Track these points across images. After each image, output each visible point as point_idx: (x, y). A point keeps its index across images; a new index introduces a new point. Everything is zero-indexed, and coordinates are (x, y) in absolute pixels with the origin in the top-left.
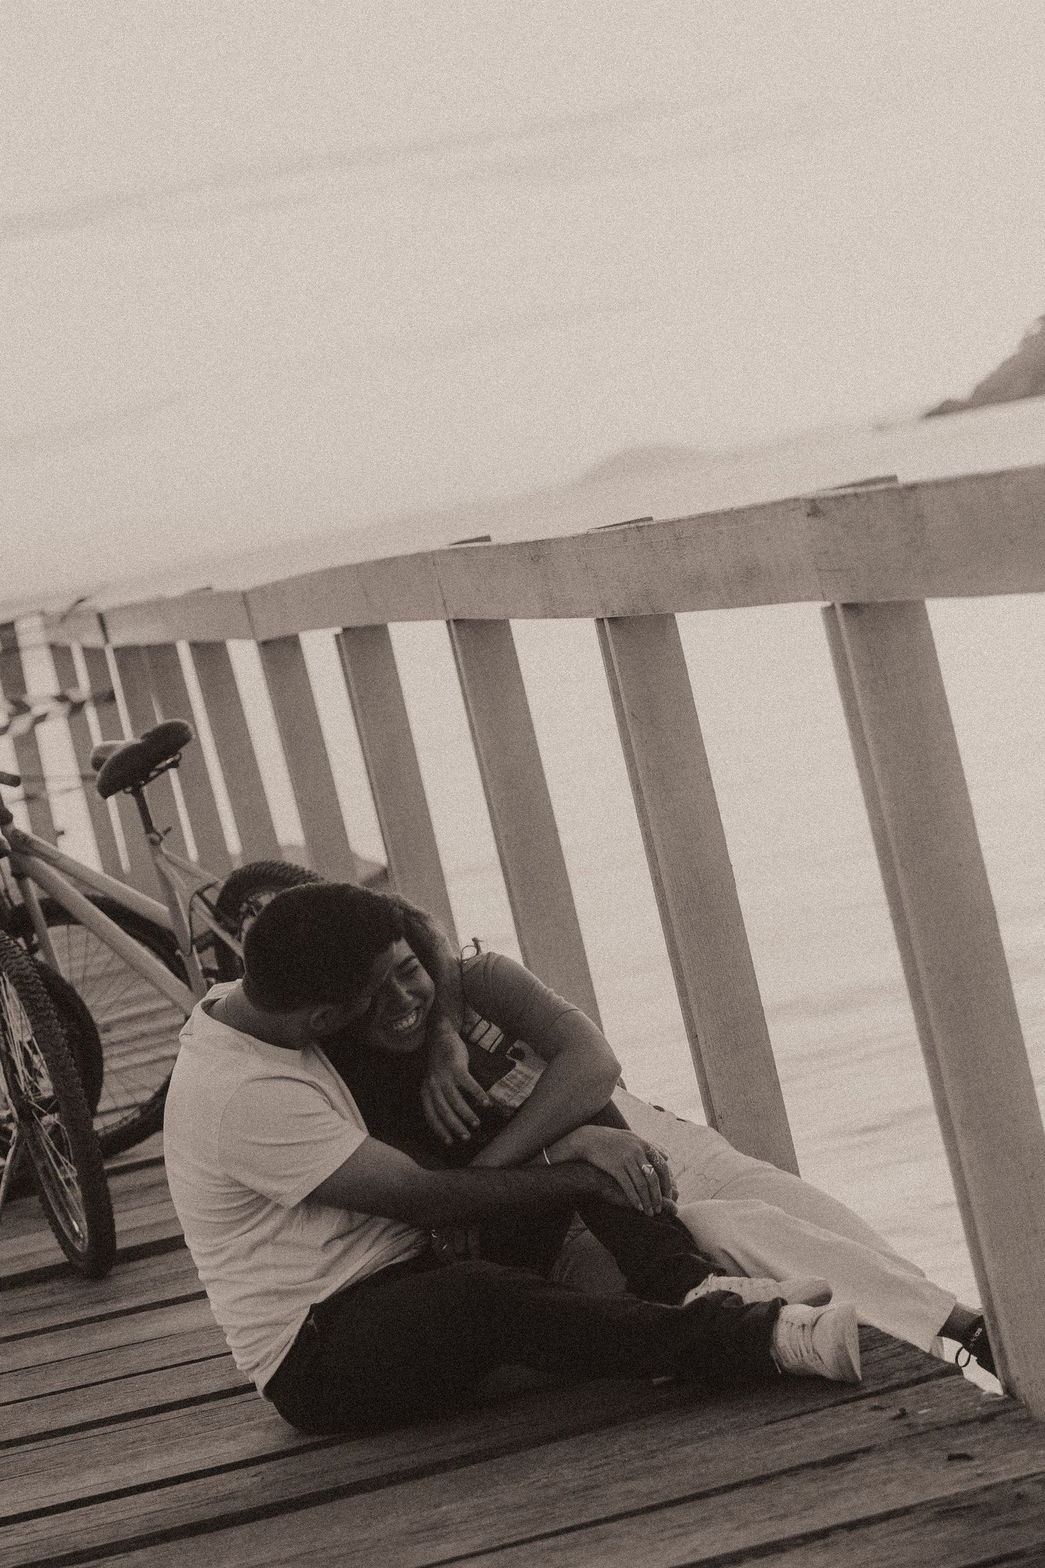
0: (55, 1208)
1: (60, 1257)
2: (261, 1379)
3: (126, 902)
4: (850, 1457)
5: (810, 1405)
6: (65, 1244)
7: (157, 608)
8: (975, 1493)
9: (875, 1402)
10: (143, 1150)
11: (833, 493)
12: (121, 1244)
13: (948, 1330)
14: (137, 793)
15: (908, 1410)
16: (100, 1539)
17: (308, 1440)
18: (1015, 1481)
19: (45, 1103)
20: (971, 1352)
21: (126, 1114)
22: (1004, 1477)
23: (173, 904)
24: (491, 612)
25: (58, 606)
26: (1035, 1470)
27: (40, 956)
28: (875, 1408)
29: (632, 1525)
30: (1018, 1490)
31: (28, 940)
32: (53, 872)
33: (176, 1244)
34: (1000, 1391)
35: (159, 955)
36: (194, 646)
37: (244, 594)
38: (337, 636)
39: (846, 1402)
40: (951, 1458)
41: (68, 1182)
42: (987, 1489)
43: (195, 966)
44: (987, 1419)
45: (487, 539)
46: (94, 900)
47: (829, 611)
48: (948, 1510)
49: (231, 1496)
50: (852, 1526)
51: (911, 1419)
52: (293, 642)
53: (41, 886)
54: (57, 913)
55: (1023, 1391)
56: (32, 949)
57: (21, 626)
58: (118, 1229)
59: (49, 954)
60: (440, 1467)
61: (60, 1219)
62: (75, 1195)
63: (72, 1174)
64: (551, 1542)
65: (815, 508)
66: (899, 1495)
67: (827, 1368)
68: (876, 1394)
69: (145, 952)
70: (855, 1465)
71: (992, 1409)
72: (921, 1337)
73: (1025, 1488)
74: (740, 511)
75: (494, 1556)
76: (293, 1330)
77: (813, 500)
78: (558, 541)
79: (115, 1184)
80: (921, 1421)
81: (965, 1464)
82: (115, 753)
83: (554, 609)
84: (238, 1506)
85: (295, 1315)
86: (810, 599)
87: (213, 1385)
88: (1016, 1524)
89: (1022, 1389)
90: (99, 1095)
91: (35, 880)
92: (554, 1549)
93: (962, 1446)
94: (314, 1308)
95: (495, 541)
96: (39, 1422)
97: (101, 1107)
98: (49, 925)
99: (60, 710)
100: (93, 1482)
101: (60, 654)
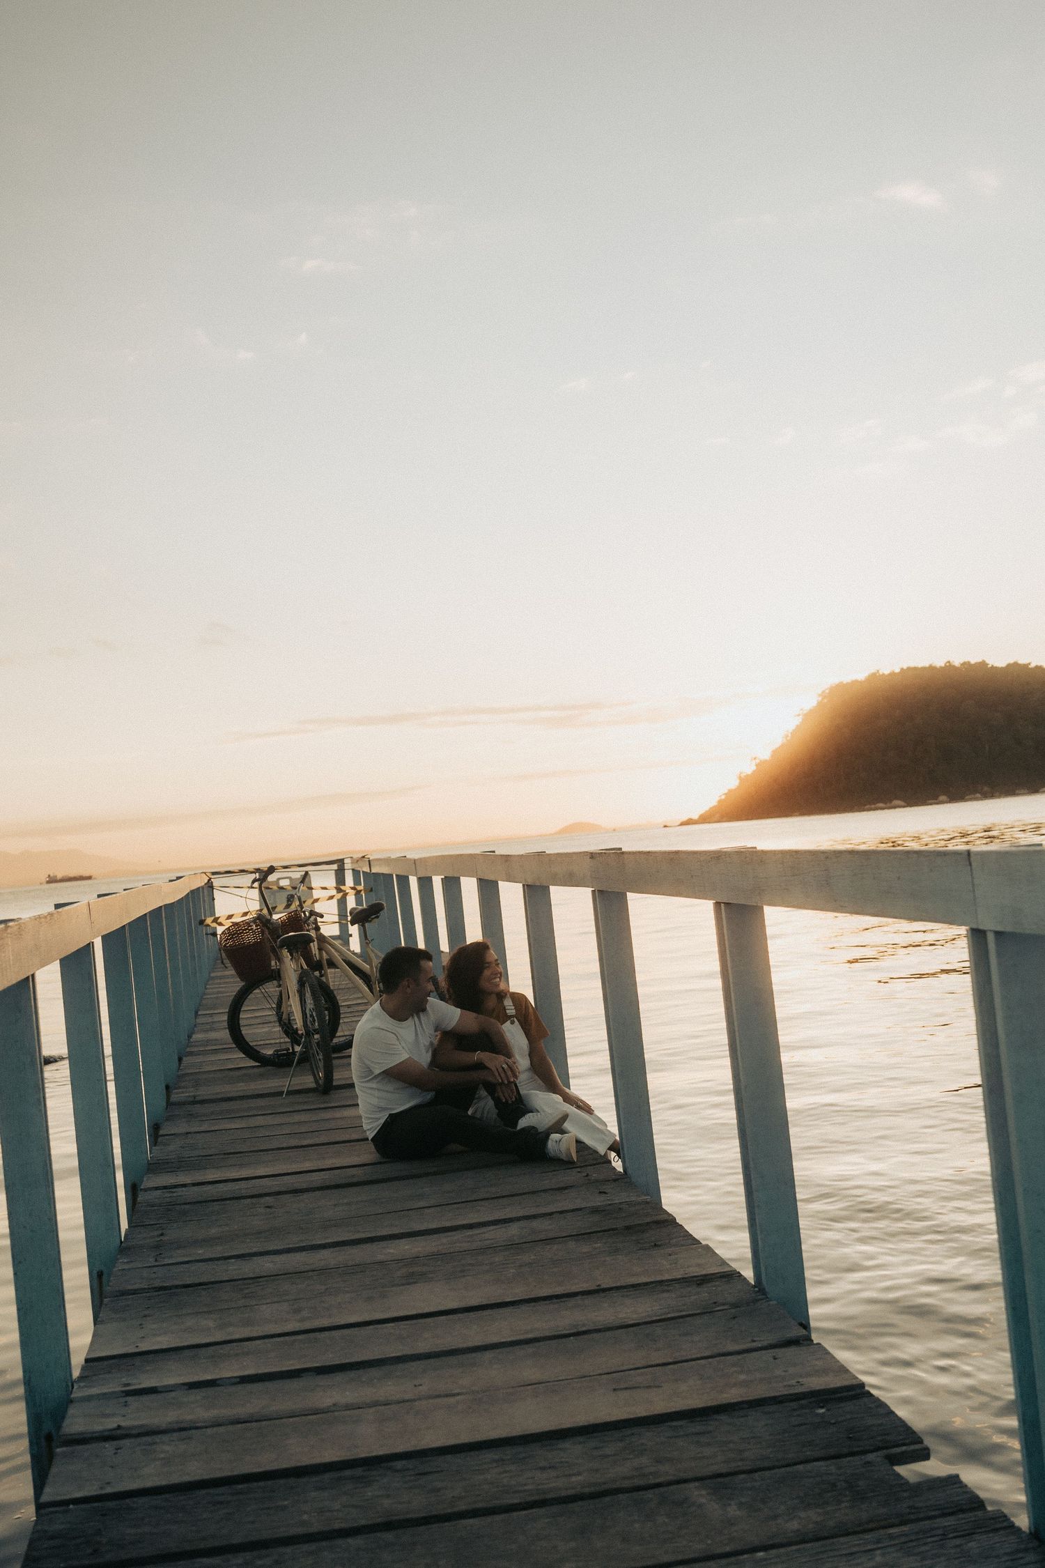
0: (315, 1069)
1: (313, 1085)
2: (371, 1135)
3: (356, 964)
4: (566, 1188)
5: (557, 1168)
6: (317, 1082)
7: (387, 861)
8: (606, 1205)
9: (579, 1170)
10: (346, 1053)
11: (598, 852)
12: (334, 1084)
13: (611, 1148)
14: (363, 926)
15: (590, 1174)
16: (305, 1186)
17: (385, 1160)
18: (620, 1203)
19: (315, 1030)
20: (620, 1157)
21: (347, 1037)
22: (617, 1202)
23: (371, 967)
24: (492, 878)
25: (356, 856)
26: (628, 1200)
27: (324, 979)
28: (579, 1172)
29: (486, 1203)
30: (621, 1206)
31: (320, 973)
32: (333, 950)
33: (352, 1086)
34: (622, 1171)
35: (366, 983)
36: (397, 875)
37: (415, 860)
38: (442, 879)
39: (569, 1169)
40: (600, 1192)
41: (320, 1059)
42: (610, 1205)
43: (376, 989)
44: (615, 1180)
45: (494, 852)
46: (345, 961)
47: (593, 892)
48: (595, 1210)
49: (353, 1176)
50: (561, 1212)
51: (589, 1177)
52: (430, 879)
53: (326, 953)
54: (332, 964)
55: (630, 1172)
56: (322, 976)
57: (346, 861)
58: (334, 1078)
59: (327, 979)
60: (427, 1175)
61: (316, 1072)
62: (321, 1064)
63: (321, 1057)
64: (458, 1205)
65: (592, 855)
66: (579, 1203)
67: (564, 1157)
68: (581, 1167)
69: (360, 982)
70: (566, 1191)
71: (617, 1177)
72: (602, 1150)
73: (623, 1206)
74: (569, 854)
75: (436, 1208)
76: (382, 1121)
77: (591, 853)
78: (515, 855)
79: (335, 1062)
80: (593, 1178)
81: (604, 1195)
82: (357, 910)
83: (510, 879)
84: (355, 1180)
85: (383, 1117)
86: (588, 887)
87: (355, 1136)
88: (617, 1218)
89: (629, 1172)
90: (337, 1029)
91: (325, 951)
92: (458, 1208)
93: (605, 1189)
94: (390, 1114)
95: (497, 853)
96: (294, 1142)
97: (338, 1034)
98: (328, 968)
99: (353, 892)
100: (307, 1165)
101: (356, 873)
